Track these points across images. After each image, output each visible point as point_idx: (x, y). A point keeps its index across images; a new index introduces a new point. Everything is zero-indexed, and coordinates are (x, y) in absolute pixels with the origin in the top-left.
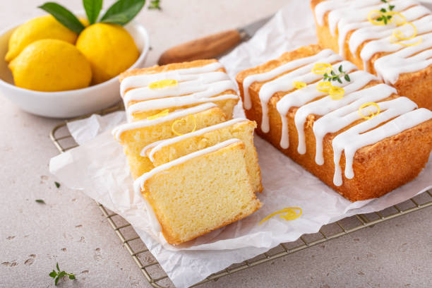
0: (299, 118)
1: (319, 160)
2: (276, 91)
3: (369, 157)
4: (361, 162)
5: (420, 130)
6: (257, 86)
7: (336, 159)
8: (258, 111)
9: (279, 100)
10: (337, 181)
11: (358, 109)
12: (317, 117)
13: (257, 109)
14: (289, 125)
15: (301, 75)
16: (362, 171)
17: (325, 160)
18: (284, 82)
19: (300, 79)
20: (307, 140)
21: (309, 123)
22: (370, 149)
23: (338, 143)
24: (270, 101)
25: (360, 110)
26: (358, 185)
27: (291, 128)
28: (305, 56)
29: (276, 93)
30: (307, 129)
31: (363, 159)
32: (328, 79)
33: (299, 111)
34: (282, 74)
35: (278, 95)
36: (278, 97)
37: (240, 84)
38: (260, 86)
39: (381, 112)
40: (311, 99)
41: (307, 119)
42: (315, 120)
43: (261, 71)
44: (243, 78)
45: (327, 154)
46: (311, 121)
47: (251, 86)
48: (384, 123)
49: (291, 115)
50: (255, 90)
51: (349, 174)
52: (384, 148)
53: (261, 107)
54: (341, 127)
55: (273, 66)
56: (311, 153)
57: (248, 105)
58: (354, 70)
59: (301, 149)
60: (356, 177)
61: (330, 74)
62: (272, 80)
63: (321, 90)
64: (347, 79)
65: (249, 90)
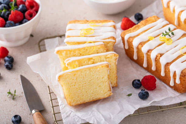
0: (153, 55)
1: (163, 74)
4: (184, 77)
6: (131, 39)
7: (171, 75)
8: (132, 50)
9: (142, 46)
10: (172, 84)
11: (180, 50)
12: (161, 55)
13: (131, 49)
14: (147, 57)
16: (184, 80)
17: (165, 74)
18: (144, 37)
19: (152, 35)
20: (156, 65)
21: (158, 58)
23: (172, 68)
24: (138, 47)
26: (182, 86)
27: (149, 59)
28: (151, 23)
29: (141, 43)
30: (157, 60)
32: (164, 35)
33: (153, 52)
34: (142, 33)
35: (142, 44)
36: (142, 45)
37: (123, 39)
38: (133, 39)
40: (157, 45)
41: (157, 56)
42: (161, 57)
43: (132, 31)
44: (124, 35)
45: (167, 72)
46: (159, 57)
47: (128, 39)
49: (149, 54)
50: (130, 41)
51: (178, 81)
53: (133, 48)
54: (172, 60)
55: (137, 28)
56: (158, 70)
57: (127, 47)
58: (175, 29)
59: (153, 68)
60: (181, 83)
61: (165, 33)
62: (138, 35)
63: (161, 40)
64: (173, 34)
65: (128, 41)
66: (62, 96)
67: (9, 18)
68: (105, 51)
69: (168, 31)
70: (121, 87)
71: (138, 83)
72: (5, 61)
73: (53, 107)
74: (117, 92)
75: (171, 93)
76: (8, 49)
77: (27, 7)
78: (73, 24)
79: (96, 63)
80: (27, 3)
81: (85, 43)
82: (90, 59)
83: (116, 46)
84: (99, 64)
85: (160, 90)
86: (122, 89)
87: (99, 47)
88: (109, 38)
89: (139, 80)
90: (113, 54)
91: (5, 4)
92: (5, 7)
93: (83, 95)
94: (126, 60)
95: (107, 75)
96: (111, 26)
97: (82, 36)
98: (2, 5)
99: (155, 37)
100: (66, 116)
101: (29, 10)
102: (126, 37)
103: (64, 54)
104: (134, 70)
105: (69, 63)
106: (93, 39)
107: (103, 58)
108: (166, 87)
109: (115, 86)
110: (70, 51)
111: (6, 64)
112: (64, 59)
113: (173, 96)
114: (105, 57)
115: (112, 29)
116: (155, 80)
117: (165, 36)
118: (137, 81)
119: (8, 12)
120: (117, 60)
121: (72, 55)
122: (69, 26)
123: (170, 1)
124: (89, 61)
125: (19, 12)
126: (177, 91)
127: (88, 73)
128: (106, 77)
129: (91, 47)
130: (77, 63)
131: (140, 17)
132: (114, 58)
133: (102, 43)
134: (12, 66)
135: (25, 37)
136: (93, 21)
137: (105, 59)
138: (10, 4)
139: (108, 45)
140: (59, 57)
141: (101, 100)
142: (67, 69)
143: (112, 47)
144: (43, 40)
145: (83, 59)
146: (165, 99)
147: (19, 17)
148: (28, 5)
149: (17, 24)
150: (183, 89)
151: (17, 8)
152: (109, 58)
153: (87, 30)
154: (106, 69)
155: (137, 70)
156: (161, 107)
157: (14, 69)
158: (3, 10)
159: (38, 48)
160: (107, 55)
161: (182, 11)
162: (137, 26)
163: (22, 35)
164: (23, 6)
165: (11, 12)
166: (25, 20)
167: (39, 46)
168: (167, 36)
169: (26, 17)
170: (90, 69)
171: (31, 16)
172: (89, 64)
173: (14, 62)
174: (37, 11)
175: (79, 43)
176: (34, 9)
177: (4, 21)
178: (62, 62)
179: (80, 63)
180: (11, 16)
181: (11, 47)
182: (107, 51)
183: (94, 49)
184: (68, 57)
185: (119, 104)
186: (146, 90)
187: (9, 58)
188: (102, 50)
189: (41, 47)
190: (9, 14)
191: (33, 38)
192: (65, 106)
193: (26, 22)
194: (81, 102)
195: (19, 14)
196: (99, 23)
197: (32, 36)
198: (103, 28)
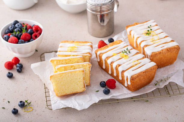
0: (114, 65)
1: (120, 78)
2: (107, 56)
3: (135, 78)
5: (151, 69)
6: (101, 54)
7: (125, 79)
8: (102, 62)
9: (108, 59)
10: (126, 85)
12: (119, 65)
15: (115, 51)
16: (133, 82)
17: (122, 78)
18: (110, 53)
19: (115, 52)
20: (117, 72)
21: (117, 67)
22: (135, 76)
23: (126, 74)
24: (105, 60)
25: (133, 63)
26: (132, 86)
27: (112, 68)
28: (117, 44)
30: (117, 69)
31: (133, 79)
33: (114, 63)
34: (109, 51)
35: (108, 58)
37: (96, 54)
38: (103, 55)
39: (139, 63)
40: (118, 59)
41: (117, 66)
43: (103, 49)
44: (97, 52)
45: (123, 77)
48: (140, 67)
49: (112, 64)
50: (101, 56)
51: (129, 83)
52: (140, 75)
54: (127, 69)
55: (106, 48)
56: (118, 76)
57: (99, 60)
58: (132, 49)
59: (115, 74)
60: (131, 84)
61: (124, 51)
62: (106, 52)
63: (121, 56)
64: (129, 52)
65: (99, 56)
66: (52, 90)
67: (21, 38)
68: (83, 61)
69: (126, 50)
70: (92, 86)
71: (104, 83)
72: (17, 67)
73: (46, 97)
74: (89, 89)
75: (126, 91)
76: (20, 59)
77: (34, 31)
78: (64, 43)
79: (76, 69)
80: (34, 28)
81: (70, 56)
82: (72, 66)
83: (93, 59)
84: (78, 69)
85: (119, 89)
86: (93, 87)
87: (79, 59)
88: (86, 53)
89: (104, 82)
90: (88, 63)
91: (19, 28)
92: (18, 30)
93: (66, 89)
94: (98, 69)
95: (83, 77)
96: (89, 46)
97: (69, 51)
98: (17, 29)
99: (117, 54)
100: (54, 103)
101: (35, 33)
102: (98, 53)
103: (55, 62)
104: (103, 75)
105: (58, 68)
106: (76, 54)
107: (81, 66)
108: (123, 87)
109: (88, 85)
110: (60, 61)
111: (17, 69)
112: (55, 66)
113: (126, 93)
114: (82, 66)
115: (89, 47)
116: (115, 82)
117: (124, 53)
118: (103, 82)
119: (20, 34)
120: (91, 68)
121: (61, 63)
122: (61, 44)
123: (131, 30)
124: (71, 68)
125: (28, 34)
126: (130, 90)
127: (70, 75)
128: (82, 78)
129: (74, 58)
130: (63, 69)
131: (112, 40)
132: (88, 66)
133: (82, 56)
134: (21, 70)
135: (31, 51)
136: (77, 42)
137: (82, 67)
138: (22, 28)
139: (86, 58)
140: (52, 64)
141: (79, 94)
142: (57, 72)
143: (88, 59)
144: (43, 54)
145: (67, 66)
146: (121, 94)
147: (28, 38)
148: (34, 29)
149: (26, 42)
150: (133, 89)
151: (27, 31)
152: (85, 66)
153: (72, 47)
154: (82, 73)
155: (105, 76)
156: (117, 100)
157: (23, 72)
158: (17, 32)
159: (40, 59)
160: (83, 64)
161: (138, 37)
162: (107, 46)
163: (29, 49)
164: (31, 30)
165: (22, 33)
166: (32, 39)
167: (41, 58)
168: (125, 54)
169: (33, 38)
170: (71, 73)
171: (36, 37)
172: (71, 70)
173: (23, 68)
174: (40, 34)
175: (66, 56)
176: (39, 32)
177: (18, 39)
178: (54, 68)
179: (65, 69)
180: (22, 36)
181: (22, 58)
182: (85, 61)
183: (76, 60)
184: (58, 65)
185: (89, 96)
186: (108, 88)
187: (20, 64)
188: (81, 61)
189: (42, 58)
190: (21, 35)
191: (37, 52)
192: (54, 97)
193: (32, 41)
194: (65, 94)
195: (28, 36)
196: (82, 43)
197: (36, 51)
198: (83, 47)
